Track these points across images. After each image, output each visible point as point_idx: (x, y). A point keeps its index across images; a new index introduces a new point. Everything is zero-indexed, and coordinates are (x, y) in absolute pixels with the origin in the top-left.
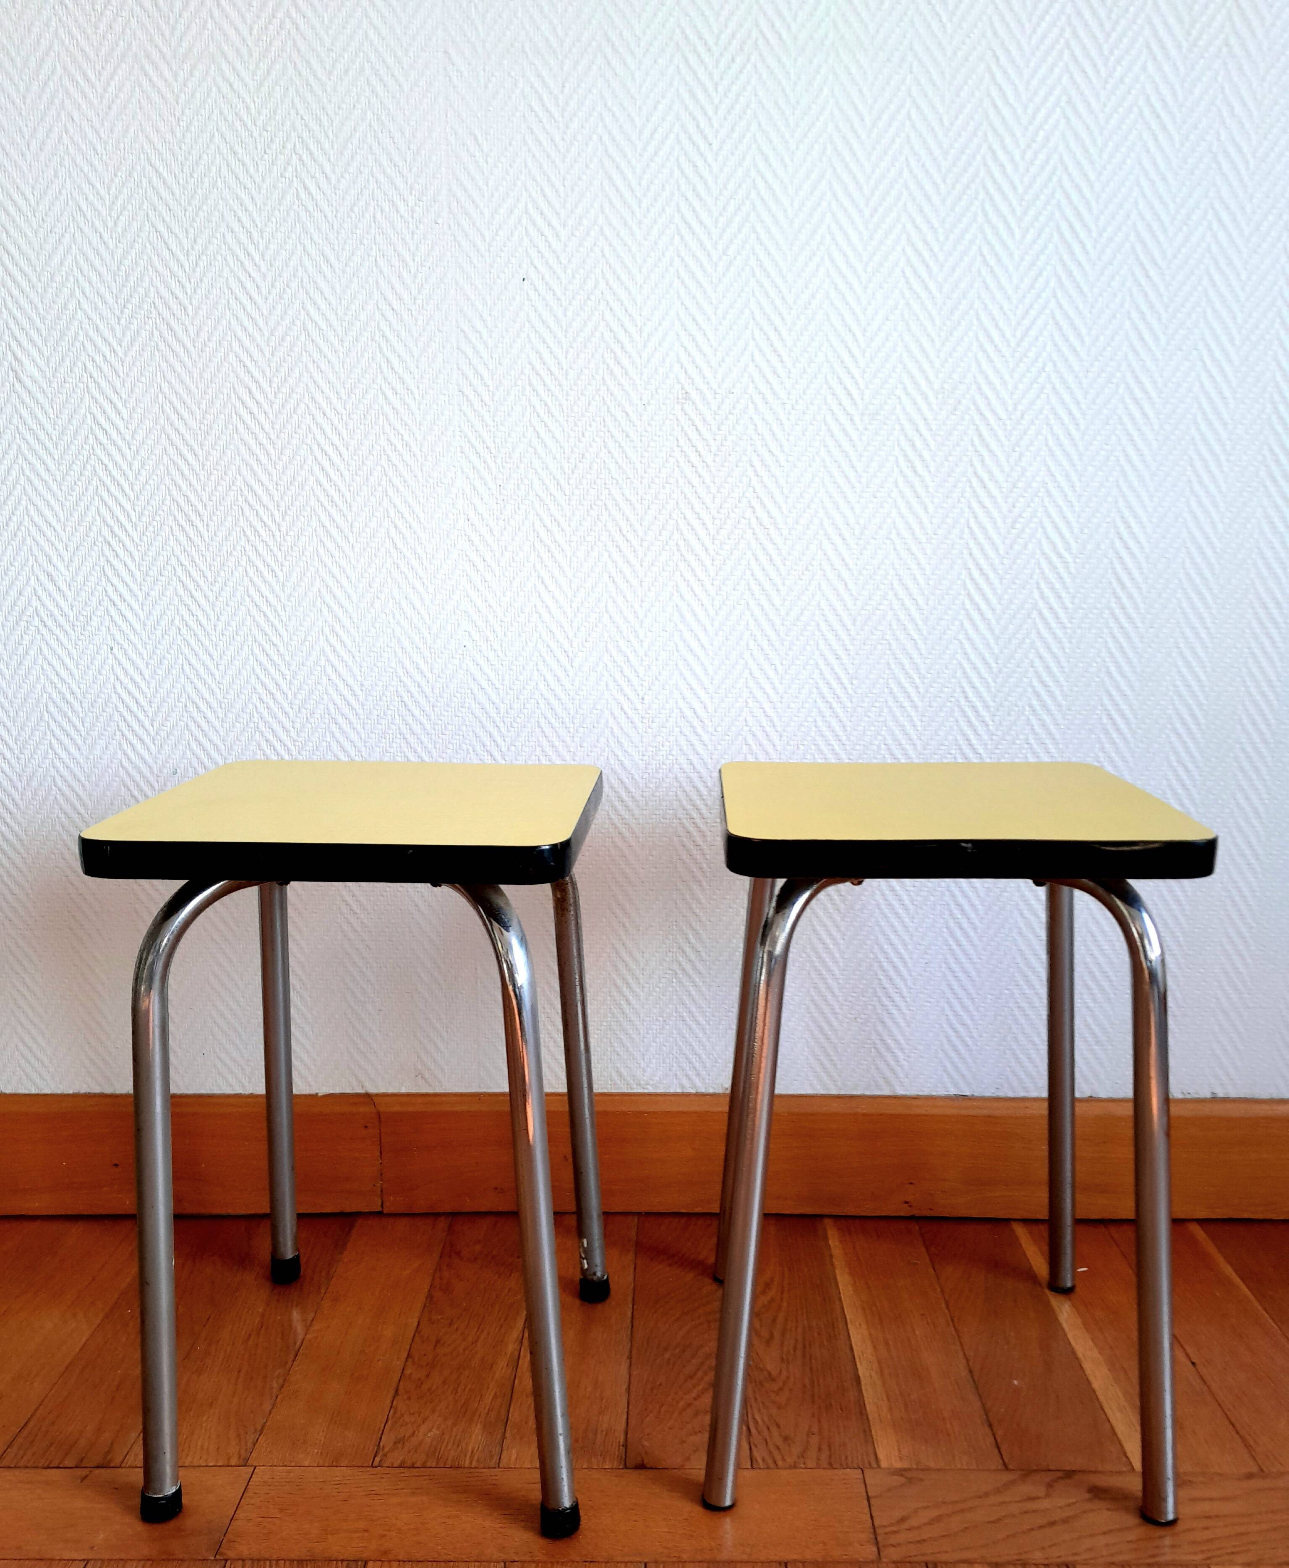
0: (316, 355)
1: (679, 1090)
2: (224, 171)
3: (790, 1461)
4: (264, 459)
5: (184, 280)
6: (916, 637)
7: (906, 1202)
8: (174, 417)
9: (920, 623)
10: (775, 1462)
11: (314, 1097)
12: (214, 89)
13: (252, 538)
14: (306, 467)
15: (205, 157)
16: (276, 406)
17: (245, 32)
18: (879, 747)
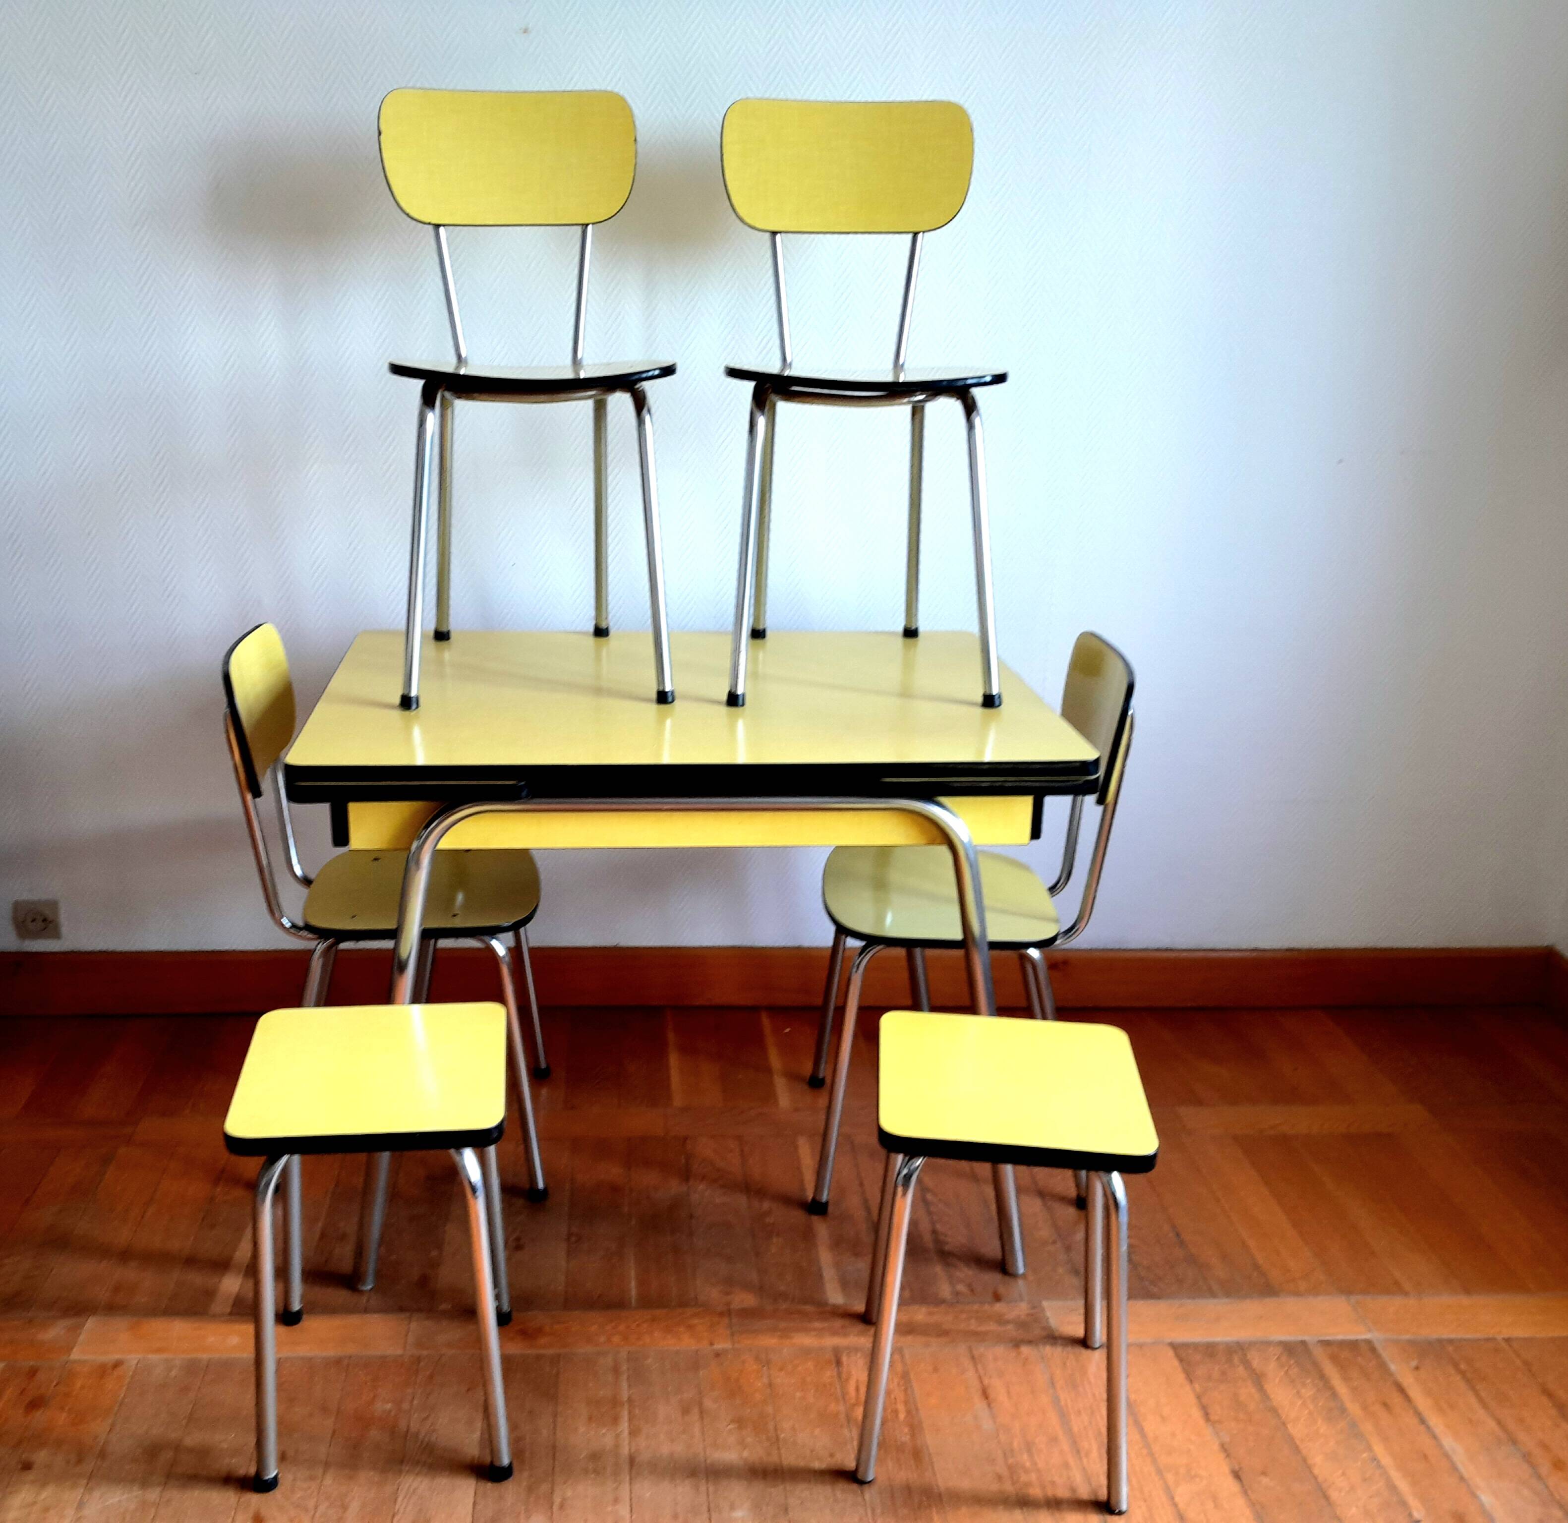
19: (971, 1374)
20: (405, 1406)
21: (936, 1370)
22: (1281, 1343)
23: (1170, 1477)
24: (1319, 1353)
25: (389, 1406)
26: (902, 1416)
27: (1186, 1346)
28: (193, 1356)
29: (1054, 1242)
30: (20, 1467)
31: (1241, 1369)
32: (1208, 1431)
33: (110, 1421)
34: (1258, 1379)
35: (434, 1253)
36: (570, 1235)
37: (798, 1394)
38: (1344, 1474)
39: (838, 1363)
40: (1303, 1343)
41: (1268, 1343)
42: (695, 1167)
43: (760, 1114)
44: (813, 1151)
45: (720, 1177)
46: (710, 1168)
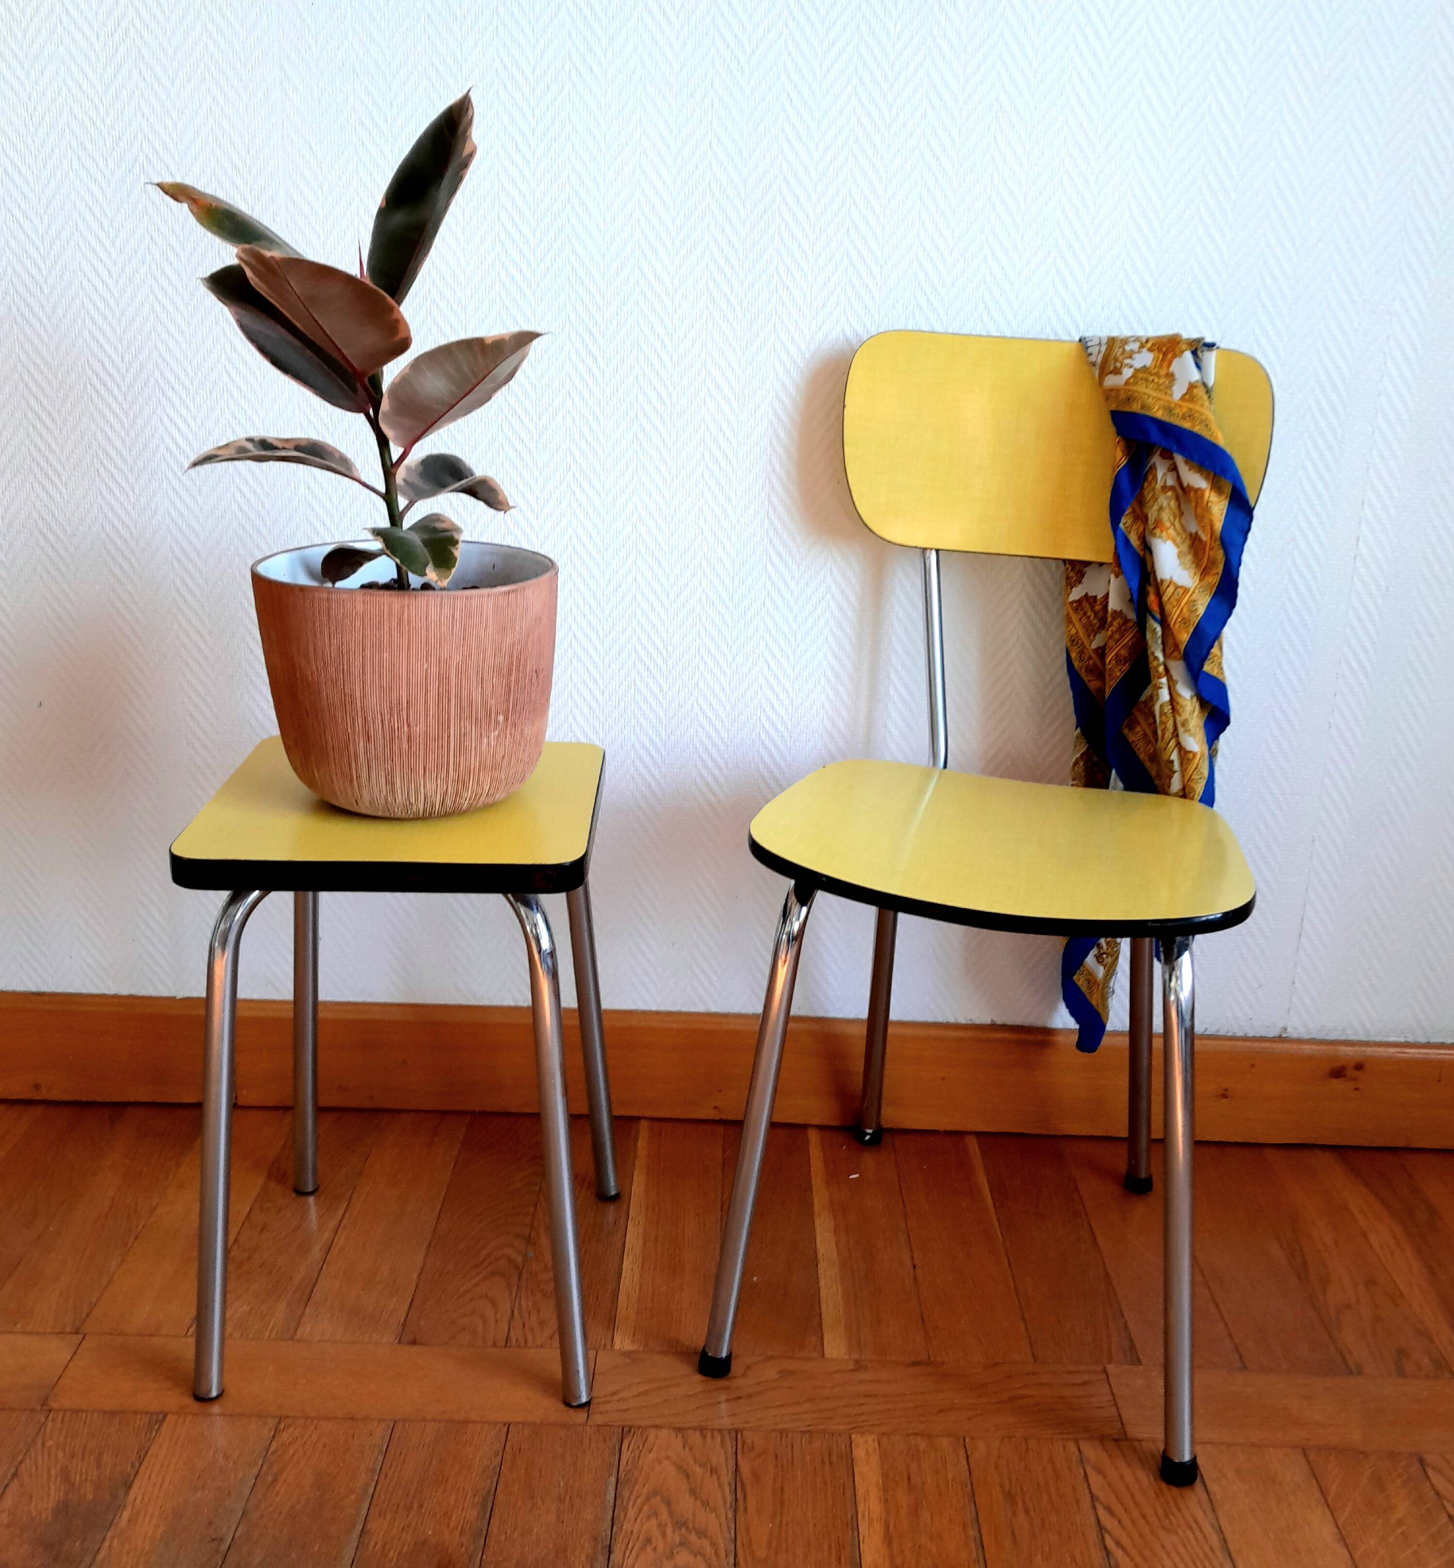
0: (165, 336)
1: (512, 1004)
2: (76, 164)
3: (539, 1341)
4: (117, 426)
5: (39, 261)
6: (723, 611)
7: (715, 1107)
8: (32, 384)
9: (727, 600)
10: (526, 1341)
11: (172, 999)
12: (64, 88)
13: (108, 497)
14: (157, 436)
15: (57, 150)
16: (127, 380)
17: (93, 38)
18: (692, 706)
42: (632, 1512)
43: (785, 1374)
44: (885, 1475)
45: (681, 1544)
46: (664, 1516)
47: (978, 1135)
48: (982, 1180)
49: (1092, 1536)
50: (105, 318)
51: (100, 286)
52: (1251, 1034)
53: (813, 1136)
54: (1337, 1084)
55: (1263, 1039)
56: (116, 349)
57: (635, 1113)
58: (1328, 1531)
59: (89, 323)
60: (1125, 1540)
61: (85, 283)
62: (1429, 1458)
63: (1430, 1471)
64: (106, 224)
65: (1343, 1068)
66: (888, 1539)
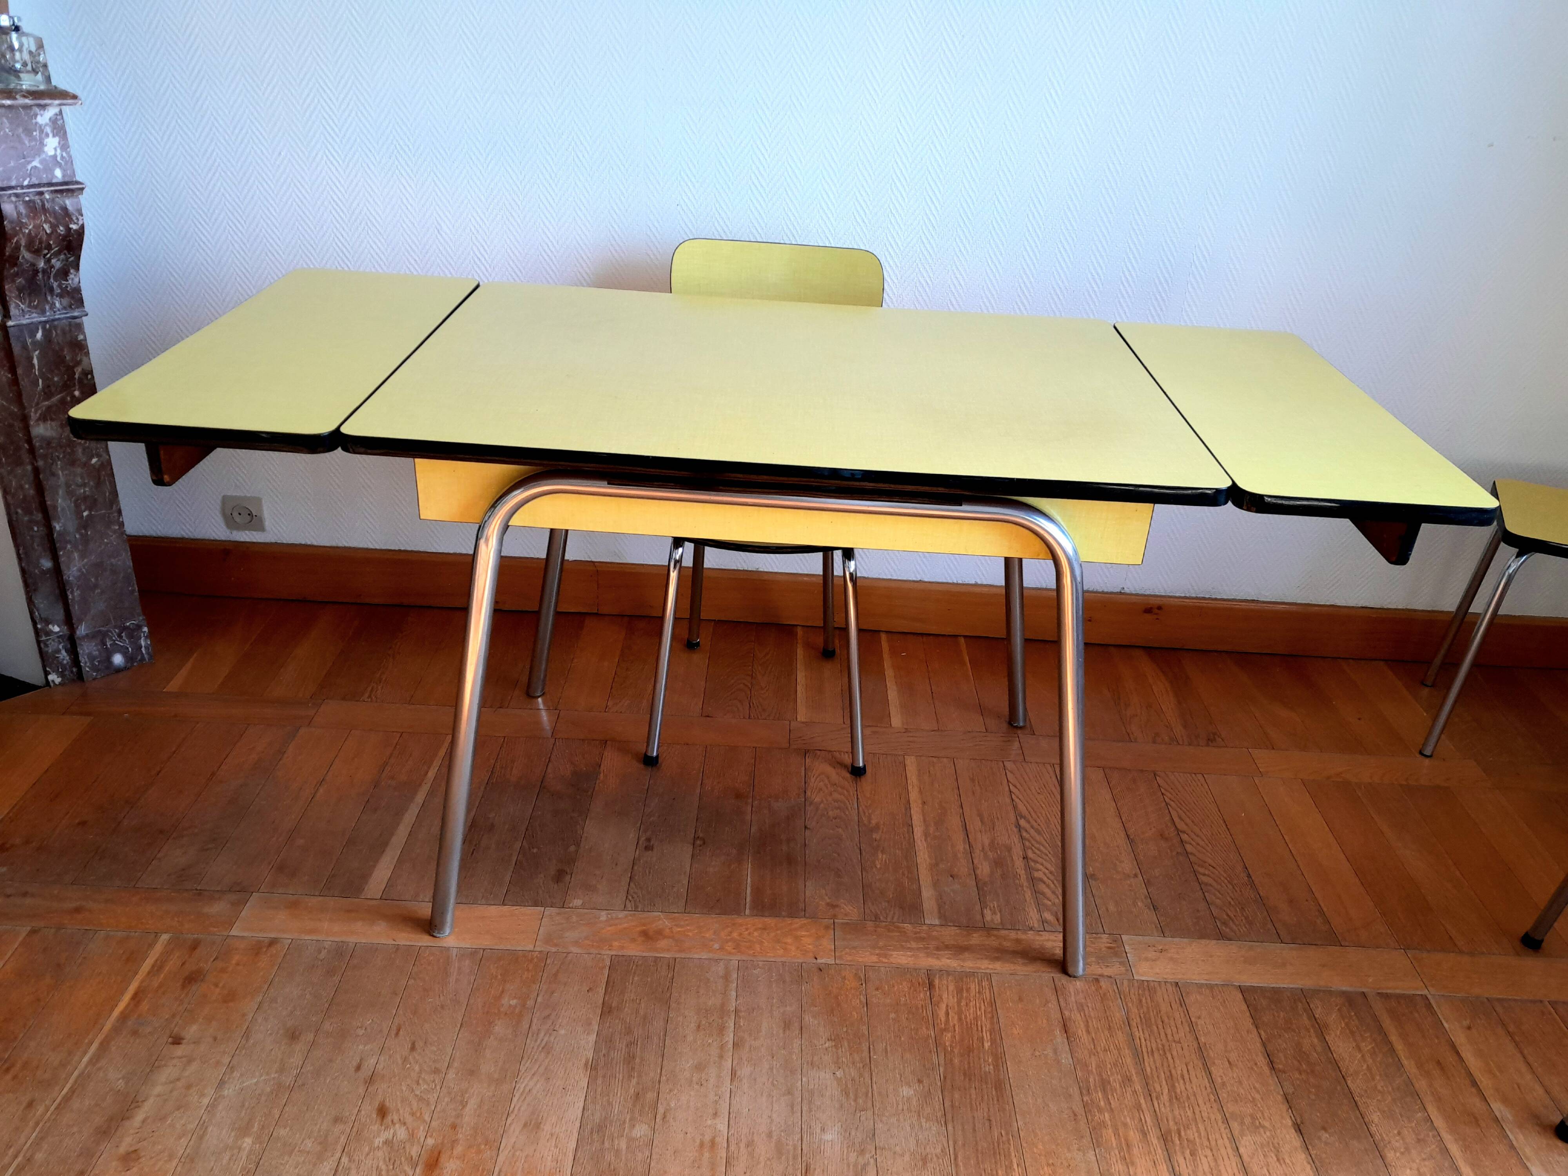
19: (1053, 1005)
20: (530, 1003)
21: (1021, 999)
22: (1344, 993)
23: (1235, 1125)
24: (1378, 1007)
25: (513, 1002)
26: (987, 1045)
27: (1253, 989)
28: (343, 939)
29: (1136, 876)
30: (170, 1040)
31: (1305, 1019)
32: (1272, 1081)
33: (259, 999)
34: (1321, 1030)
35: (572, 848)
36: (695, 839)
37: (892, 1015)
38: (1399, 1133)
39: (931, 986)
40: (1364, 994)
41: (1330, 993)
42: (813, 780)
43: (874, 733)
44: (919, 771)
45: (834, 791)
46: (826, 781)
47: (965, 637)
48: (967, 659)
49: (1007, 793)
50: (550, 222)
51: (548, 206)
52: (1106, 590)
53: (883, 636)
54: (1148, 616)
55: (1112, 593)
56: (555, 238)
57: (795, 623)
58: (1108, 797)
59: (542, 225)
60: (1021, 797)
61: (541, 205)
62: (1158, 773)
63: (1158, 778)
64: (553, 176)
65: (1151, 608)
66: (921, 792)
